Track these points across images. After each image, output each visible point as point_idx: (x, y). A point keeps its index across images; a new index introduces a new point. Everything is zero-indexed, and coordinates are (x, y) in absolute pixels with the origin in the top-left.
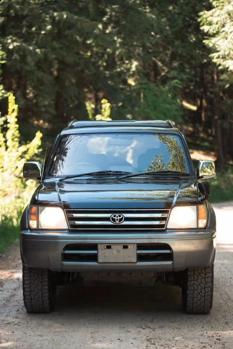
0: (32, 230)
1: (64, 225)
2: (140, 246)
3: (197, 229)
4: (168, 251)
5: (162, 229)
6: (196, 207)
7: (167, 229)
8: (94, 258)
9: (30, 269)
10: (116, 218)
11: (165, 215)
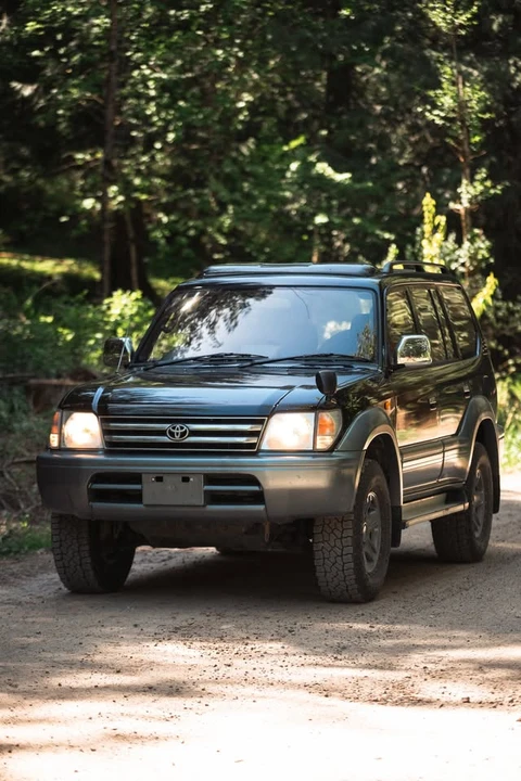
0: (52, 450)
1: (98, 442)
2: (211, 479)
3: (314, 452)
4: (256, 488)
5: (252, 450)
6: (313, 414)
7: (259, 451)
8: (137, 497)
10: (175, 431)
11: (257, 428)
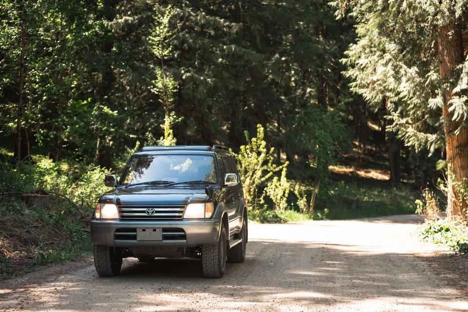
0: (97, 219)
1: (117, 216)
2: (164, 230)
3: (205, 219)
4: (183, 233)
5: (180, 218)
6: (204, 204)
7: (183, 219)
8: (135, 237)
9: (98, 246)
10: (149, 211)
11: (182, 210)
